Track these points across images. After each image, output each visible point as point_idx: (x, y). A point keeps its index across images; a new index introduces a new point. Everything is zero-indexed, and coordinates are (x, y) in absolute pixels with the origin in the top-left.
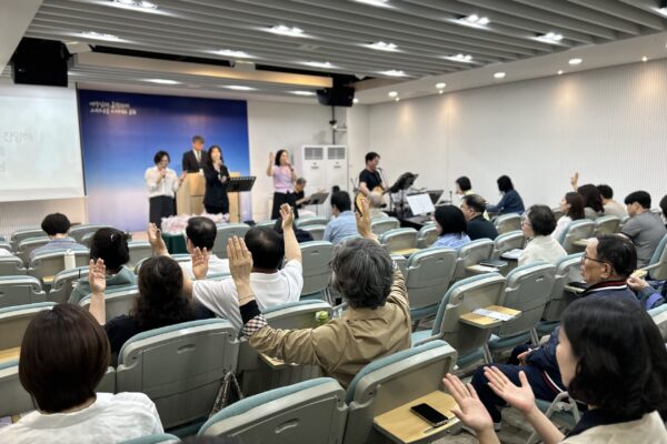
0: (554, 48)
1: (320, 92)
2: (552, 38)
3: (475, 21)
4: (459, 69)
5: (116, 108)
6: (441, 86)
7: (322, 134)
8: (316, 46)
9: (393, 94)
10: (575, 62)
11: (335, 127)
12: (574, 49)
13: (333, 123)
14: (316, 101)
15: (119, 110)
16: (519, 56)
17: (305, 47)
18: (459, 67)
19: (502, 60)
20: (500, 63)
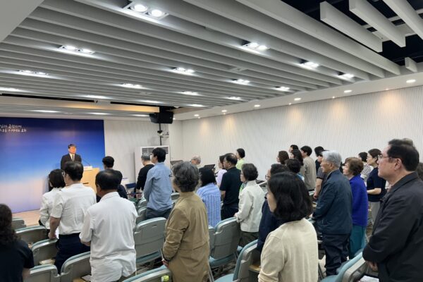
0: (286, 93)
1: (152, 115)
2: (283, 89)
3: (242, 82)
4: (234, 103)
5: (12, 128)
6: (224, 111)
7: (153, 139)
8: (150, 93)
9: (197, 115)
10: (297, 99)
11: (161, 134)
12: (296, 93)
13: (160, 132)
14: (149, 119)
15: (14, 129)
16: (267, 97)
17: (144, 93)
18: (234, 102)
19: (258, 98)
20: (257, 100)
